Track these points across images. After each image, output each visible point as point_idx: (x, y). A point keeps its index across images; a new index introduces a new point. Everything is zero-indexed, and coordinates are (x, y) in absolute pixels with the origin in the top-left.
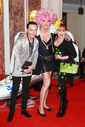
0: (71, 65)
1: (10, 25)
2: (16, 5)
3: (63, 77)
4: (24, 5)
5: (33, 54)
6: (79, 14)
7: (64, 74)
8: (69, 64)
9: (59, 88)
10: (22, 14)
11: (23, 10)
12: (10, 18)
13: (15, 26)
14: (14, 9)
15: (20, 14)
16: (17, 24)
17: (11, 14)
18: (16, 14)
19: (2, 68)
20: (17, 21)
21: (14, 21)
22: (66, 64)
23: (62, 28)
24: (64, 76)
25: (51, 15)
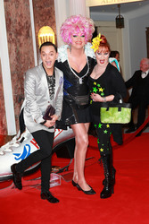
0: (120, 110)
1: (10, 53)
2: (18, 19)
3: (106, 132)
4: (30, 18)
5: (55, 95)
6: (117, 27)
7: (108, 126)
8: (117, 108)
9: (102, 150)
10: (28, 32)
11: (30, 26)
12: (9, 42)
13: (18, 53)
14: (15, 26)
15: (24, 33)
16: (22, 50)
17: (11, 34)
18: (18, 33)
19: (2, 125)
20: (21, 45)
21: (16, 45)
22: (111, 109)
23: (104, 49)
24: (107, 129)
25: (87, 26)
